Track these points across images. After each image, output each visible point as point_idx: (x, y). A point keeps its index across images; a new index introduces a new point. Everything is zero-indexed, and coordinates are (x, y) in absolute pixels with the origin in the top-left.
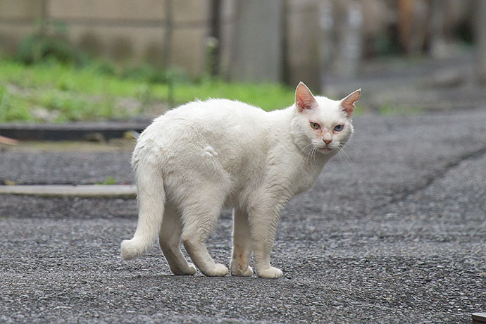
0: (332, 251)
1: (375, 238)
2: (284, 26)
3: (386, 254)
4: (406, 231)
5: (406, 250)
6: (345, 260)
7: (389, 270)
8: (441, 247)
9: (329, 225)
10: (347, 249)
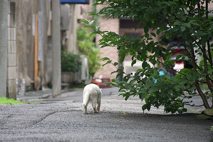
0: (19, 136)
1: (29, 133)
2: (7, 84)
3: (32, 137)
4: (36, 131)
5: (36, 136)
6: (22, 138)
7: (33, 140)
8: (45, 135)
9: (18, 130)
10: (23, 135)
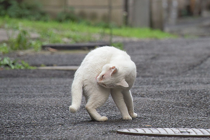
0: (168, 88)
1: (183, 83)
3: (187, 89)
4: (194, 81)
5: (194, 87)
6: (173, 91)
7: (188, 94)
8: (206, 86)
9: (167, 79)
10: (173, 87)
